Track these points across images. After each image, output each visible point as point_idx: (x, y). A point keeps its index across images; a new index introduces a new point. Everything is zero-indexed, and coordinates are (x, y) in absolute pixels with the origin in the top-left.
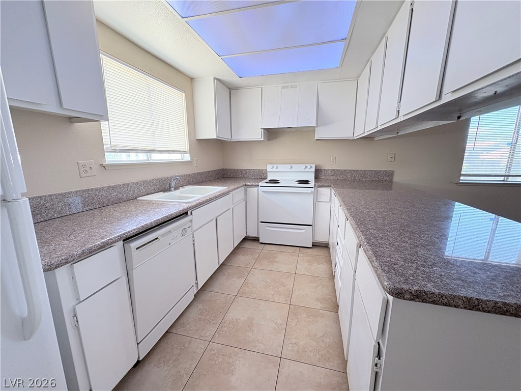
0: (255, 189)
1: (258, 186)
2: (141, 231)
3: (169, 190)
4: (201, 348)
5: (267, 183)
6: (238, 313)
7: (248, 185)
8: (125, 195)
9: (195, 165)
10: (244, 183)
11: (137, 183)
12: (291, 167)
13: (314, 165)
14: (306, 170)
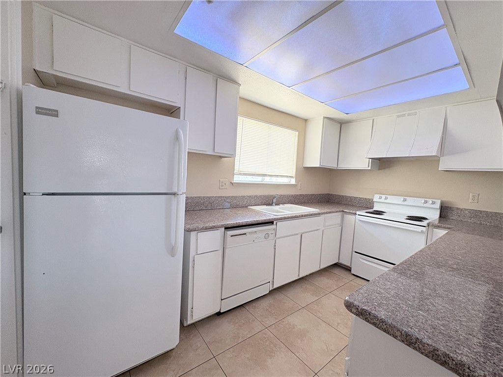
0: (352, 217)
1: (356, 214)
2: (235, 225)
3: (271, 204)
4: (258, 328)
5: (367, 212)
6: (298, 321)
7: (345, 212)
8: (241, 203)
9: (299, 188)
10: (342, 210)
11: (250, 196)
12: (405, 200)
13: (440, 201)
14: (425, 205)
